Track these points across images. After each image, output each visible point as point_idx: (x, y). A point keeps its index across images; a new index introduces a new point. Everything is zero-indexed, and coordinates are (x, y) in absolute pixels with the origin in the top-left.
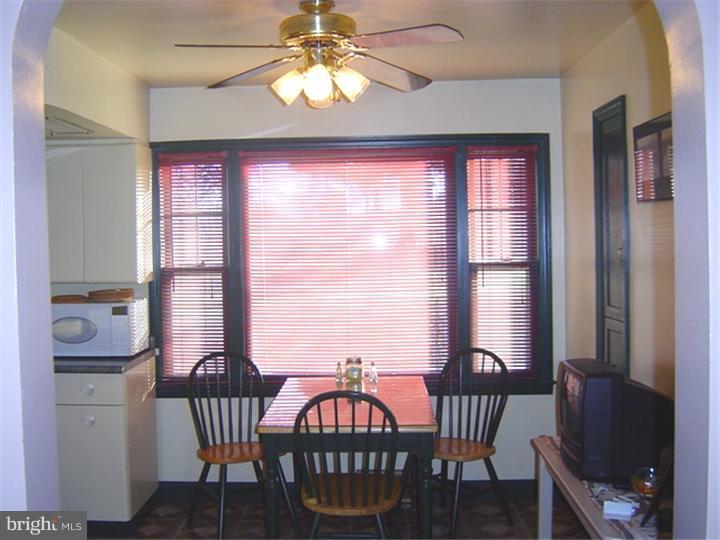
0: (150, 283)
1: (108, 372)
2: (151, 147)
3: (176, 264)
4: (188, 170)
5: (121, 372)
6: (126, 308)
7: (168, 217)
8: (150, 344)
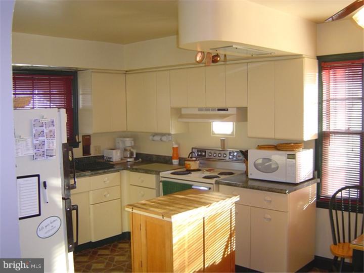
0: (316, 140)
1: (278, 192)
2: (318, 59)
3: (332, 129)
4: (340, 73)
5: (286, 193)
6: (294, 155)
7: (328, 101)
8: (313, 175)
